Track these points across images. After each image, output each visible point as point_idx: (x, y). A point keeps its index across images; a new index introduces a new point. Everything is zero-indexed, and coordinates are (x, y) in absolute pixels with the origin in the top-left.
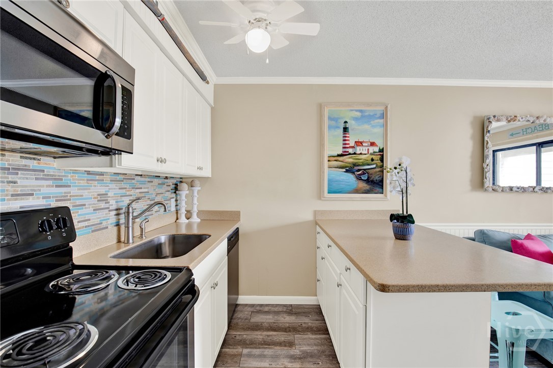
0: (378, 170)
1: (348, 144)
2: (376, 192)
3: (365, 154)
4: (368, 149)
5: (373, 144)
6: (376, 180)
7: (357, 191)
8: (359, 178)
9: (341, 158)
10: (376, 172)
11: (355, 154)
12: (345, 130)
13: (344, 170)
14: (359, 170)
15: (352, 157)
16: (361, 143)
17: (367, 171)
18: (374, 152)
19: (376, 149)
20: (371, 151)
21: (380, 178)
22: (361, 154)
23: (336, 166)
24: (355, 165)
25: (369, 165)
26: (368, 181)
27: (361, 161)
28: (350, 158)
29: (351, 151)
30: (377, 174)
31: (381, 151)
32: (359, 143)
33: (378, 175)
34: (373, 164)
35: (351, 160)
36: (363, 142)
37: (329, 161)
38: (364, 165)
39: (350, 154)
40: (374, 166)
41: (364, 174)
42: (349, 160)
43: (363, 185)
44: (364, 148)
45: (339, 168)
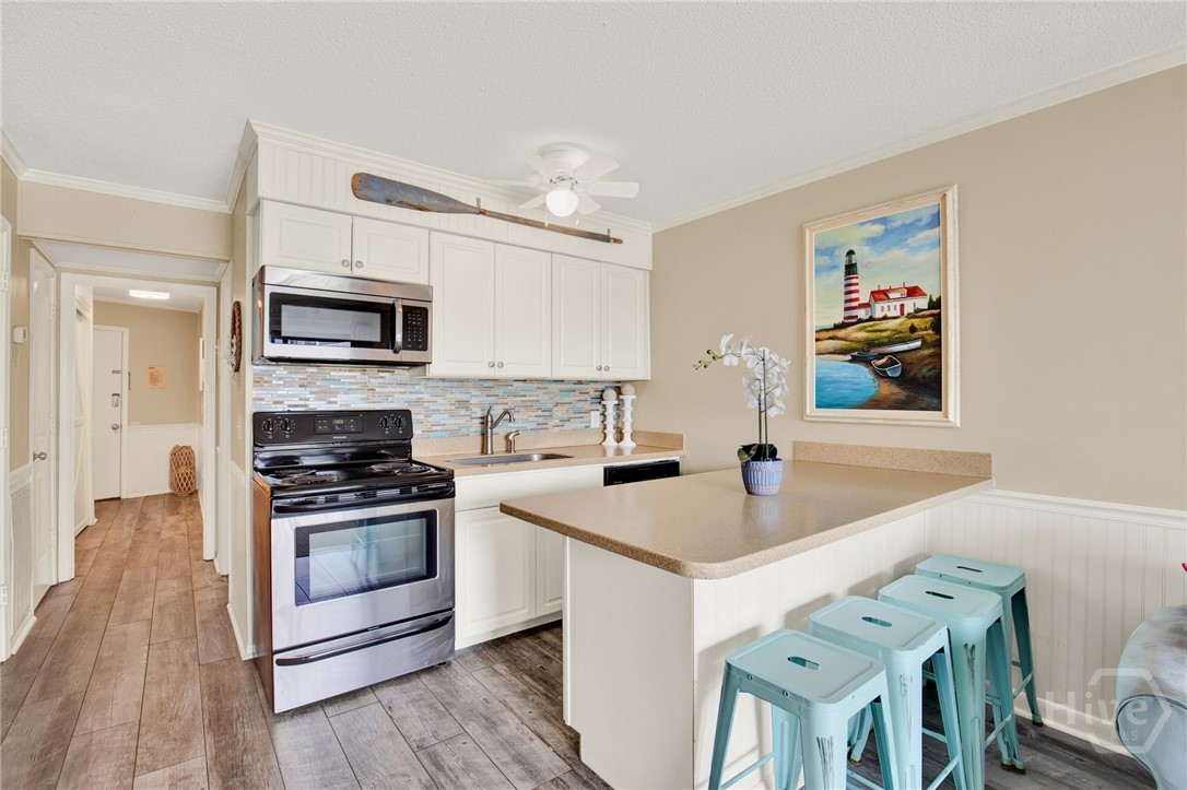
0: (926, 352)
1: (857, 299)
2: (924, 405)
3: (895, 318)
4: (902, 306)
5: (913, 292)
6: (924, 377)
7: (875, 403)
8: (880, 374)
9: (841, 333)
10: (923, 358)
11: (871, 319)
12: (851, 269)
13: (849, 357)
14: (881, 356)
15: (865, 327)
16: (885, 293)
17: (900, 356)
18: (918, 311)
19: (922, 303)
20: (909, 309)
21: (933, 373)
22: (885, 318)
23: (832, 350)
24: (871, 344)
25: (904, 341)
26: (900, 381)
27: (884, 334)
28: (860, 330)
29: (862, 313)
30: (926, 362)
31: (935, 305)
32: (880, 295)
33: (929, 364)
34: (916, 339)
35: (862, 335)
36: (891, 290)
37: (817, 340)
38: (892, 342)
39: (861, 321)
40: (918, 344)
41: (892, 363)
42: (856, 334)
43: (888, 389)
44: (892, 304)
45: (838, 354)
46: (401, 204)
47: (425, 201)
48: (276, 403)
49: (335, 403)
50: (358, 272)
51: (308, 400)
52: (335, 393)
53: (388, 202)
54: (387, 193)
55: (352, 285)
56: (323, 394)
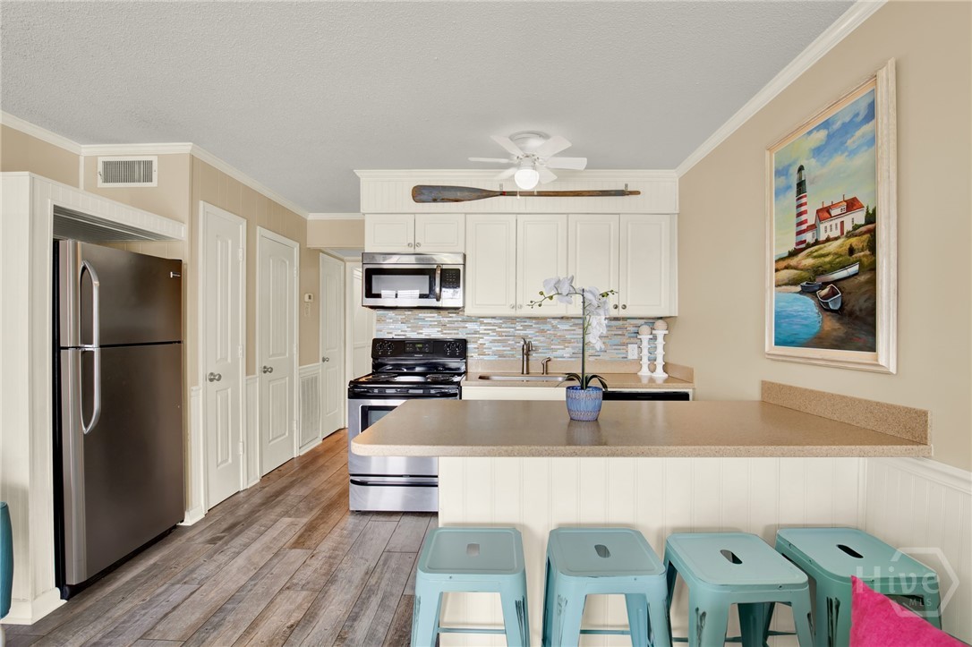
0: (863, 278)
1: (806, 221)
2: (860, 344)
3: (836, 239)
4: (842, 223)
5: (852, 205)
6: (861, 310)
7: (819, 341)
8: (824, 308)
9: (793, 262)
10: (861, 285)
11: (817, 243)
12: (801, 186)
13: (799, 288)
14: (825, 284)
15: (812, 252)
16: (827, 210)
17: (844, 284)
18: (856, 227)
19: (859, 217)
20: (848, 227)
21: (868, 304)
22: (828, 240)
23: (787, 281)
24: (817, 271)
25: (843, 267)
26: (840, 313)
27: (827, 259)
28: (808, 256)
29: (809, 237)
30: (863, 290)
31: (871, 218)
32: (824, 213)
33: (864, 293)
34: (852, 264)
35: (809, 262)
36: (833, 206)
37: (777, 270)
38: (834, 269)
39: (809, 246)
40: (855, 268)
41: (833, 293)
42: (805, 261)
43: (831, 324)
44: (833, 223)
45: (792, 285)
46: (443, 200)
47: (459, 195)
48: (388, 333)
49: (421, 333)
50: (418, 250)
51: (406, 331)
52: (422, 327)
53: (435, 200)
54: (434, 195)
55: (417, 259)
56: (415, 328)
